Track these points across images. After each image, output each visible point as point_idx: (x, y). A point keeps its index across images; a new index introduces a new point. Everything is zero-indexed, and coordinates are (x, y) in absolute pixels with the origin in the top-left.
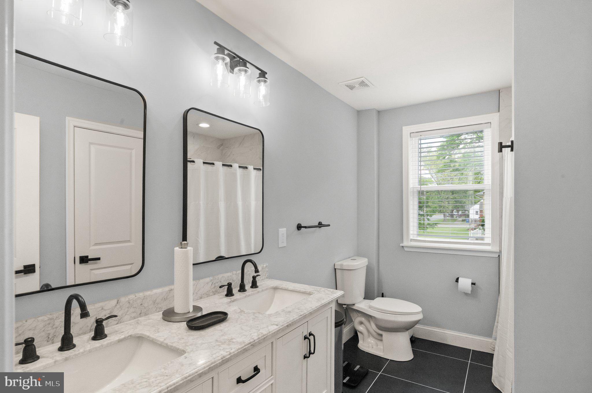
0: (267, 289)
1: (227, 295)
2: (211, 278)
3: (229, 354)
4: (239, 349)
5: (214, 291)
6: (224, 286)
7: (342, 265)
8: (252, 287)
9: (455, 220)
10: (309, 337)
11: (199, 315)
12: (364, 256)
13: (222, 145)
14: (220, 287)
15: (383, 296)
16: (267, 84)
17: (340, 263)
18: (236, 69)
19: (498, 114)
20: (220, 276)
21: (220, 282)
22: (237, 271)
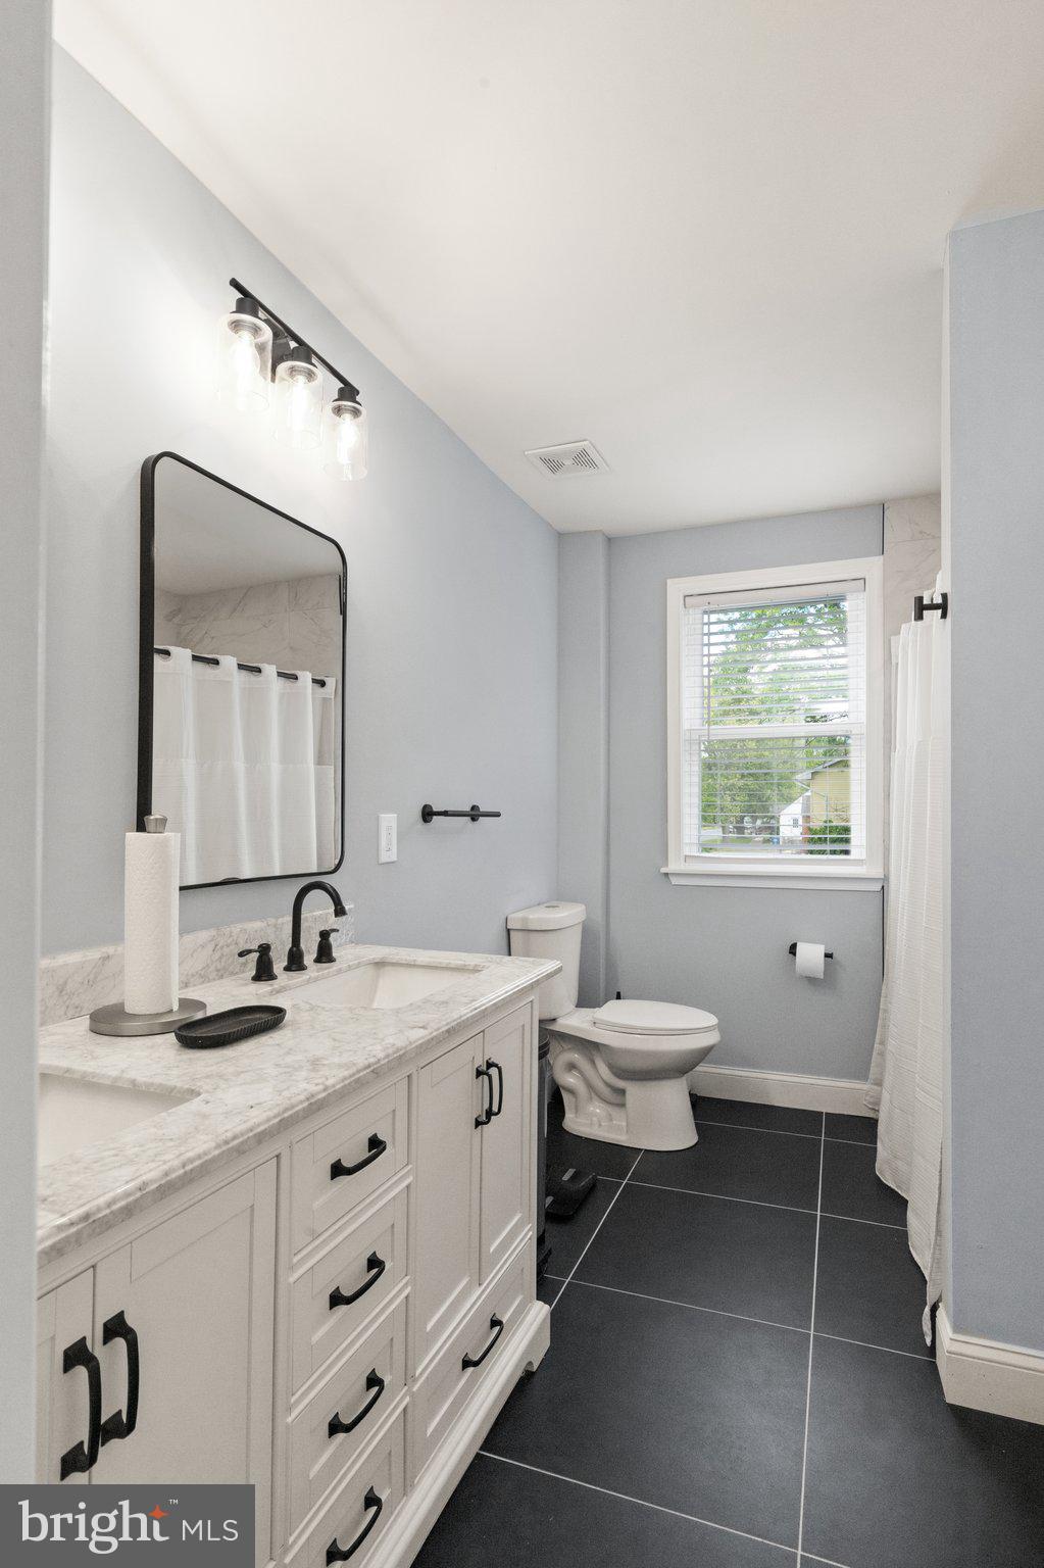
0: (358, 966)
1: (257, 978)
2: (213, 932)
3: (325, 1090)
4: (345, 1079)
5: (219, 967)
6: (249, 952)
7: (525, 920)
8: (318, 960)
9: (748, 840)
10: (486, 1070)
11: (199, 1015)
12: (574, 900)
13: (180, 610)
14: (241, 955)
15: (619, 997)
16: (361, 418)
17: (520, 915)
18: (283, 367)
19: (882, 557)
20: (236, 929)
21: (236, 944)
22: (277, 918)
